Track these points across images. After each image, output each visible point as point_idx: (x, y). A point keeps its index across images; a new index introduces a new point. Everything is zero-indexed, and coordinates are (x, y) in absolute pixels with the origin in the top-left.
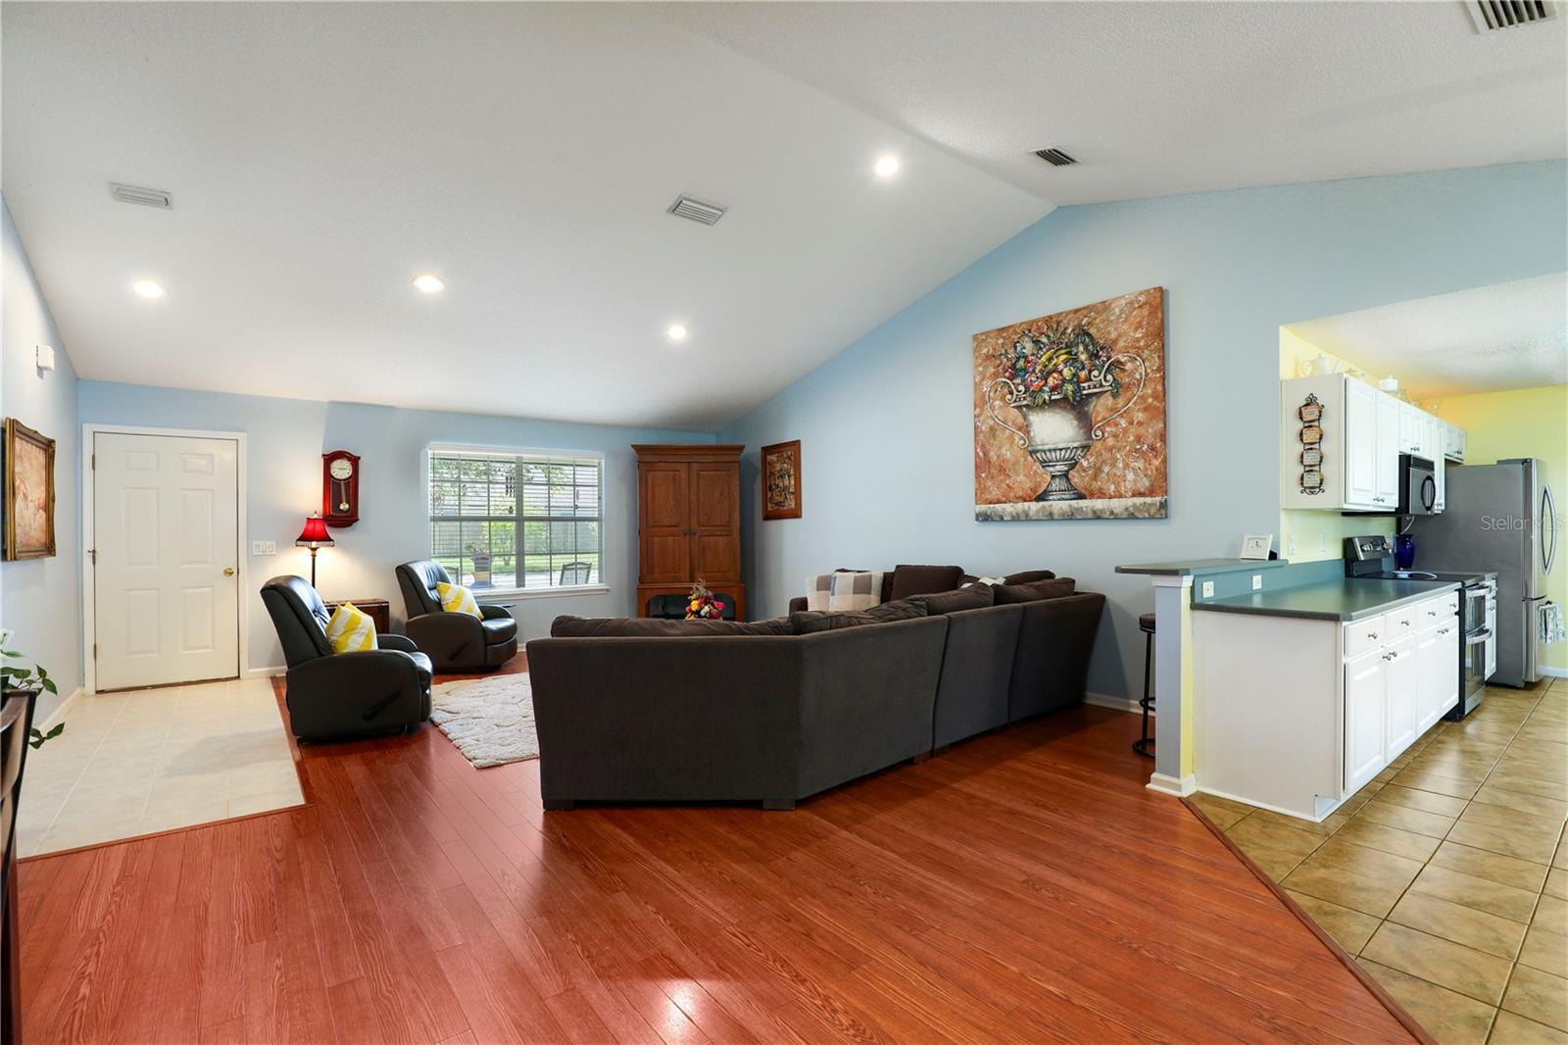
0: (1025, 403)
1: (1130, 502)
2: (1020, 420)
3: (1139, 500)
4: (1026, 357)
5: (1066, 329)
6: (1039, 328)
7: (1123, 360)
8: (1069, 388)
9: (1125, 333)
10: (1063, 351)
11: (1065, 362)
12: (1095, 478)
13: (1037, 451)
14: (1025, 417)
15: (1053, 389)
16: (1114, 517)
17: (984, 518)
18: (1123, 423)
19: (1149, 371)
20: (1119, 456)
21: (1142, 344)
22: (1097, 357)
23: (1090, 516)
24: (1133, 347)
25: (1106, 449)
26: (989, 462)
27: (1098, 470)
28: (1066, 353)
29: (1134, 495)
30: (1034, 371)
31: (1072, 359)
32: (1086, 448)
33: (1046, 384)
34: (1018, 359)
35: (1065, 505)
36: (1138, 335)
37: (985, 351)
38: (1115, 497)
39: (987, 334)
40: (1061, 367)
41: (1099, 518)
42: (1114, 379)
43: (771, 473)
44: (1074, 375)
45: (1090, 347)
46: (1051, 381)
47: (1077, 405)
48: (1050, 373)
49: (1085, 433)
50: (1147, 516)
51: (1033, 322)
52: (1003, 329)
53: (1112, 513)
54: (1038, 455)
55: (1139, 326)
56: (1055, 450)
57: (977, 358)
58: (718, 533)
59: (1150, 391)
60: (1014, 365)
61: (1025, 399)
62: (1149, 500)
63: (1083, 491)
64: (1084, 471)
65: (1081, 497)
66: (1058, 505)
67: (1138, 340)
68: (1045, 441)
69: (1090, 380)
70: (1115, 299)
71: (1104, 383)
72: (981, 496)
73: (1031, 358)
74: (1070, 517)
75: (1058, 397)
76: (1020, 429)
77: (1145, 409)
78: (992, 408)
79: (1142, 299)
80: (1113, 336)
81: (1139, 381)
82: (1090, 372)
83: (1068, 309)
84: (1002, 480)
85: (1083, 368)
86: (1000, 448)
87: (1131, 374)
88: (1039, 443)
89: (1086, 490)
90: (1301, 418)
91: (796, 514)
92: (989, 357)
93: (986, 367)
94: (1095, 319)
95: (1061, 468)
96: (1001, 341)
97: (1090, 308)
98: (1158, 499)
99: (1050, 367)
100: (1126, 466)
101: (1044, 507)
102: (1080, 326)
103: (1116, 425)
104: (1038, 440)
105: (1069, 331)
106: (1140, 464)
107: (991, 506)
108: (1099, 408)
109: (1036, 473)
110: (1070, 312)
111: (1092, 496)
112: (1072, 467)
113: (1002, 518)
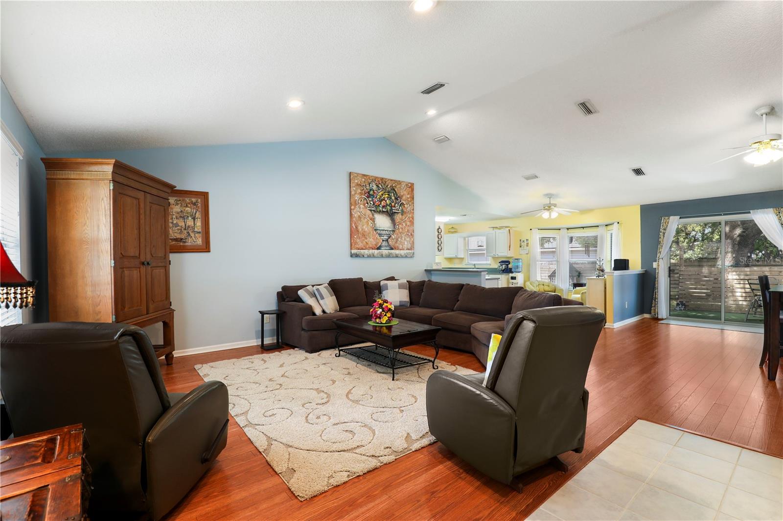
0: (373, 209)
2: (371, 216)
3: (408, 251)
4: (374, 191)
5: (388, 185)
6: (378, 181)
7: (405, 203)
8: (389, 208)
9: (404, 194)
10: (386, 193)
11: (388, 198)
12: (396, 242)
13: (378, 230)
14: (373, 215)
15: (383, 207)
17: (357, 256)
18: (404, 225)
19: (411, 209)
20: (403, 236)
21: (409, 200)
22: (397, 199)
23: (394, 256)
24: (407, 200)
25: (399, 232)
26: (358, 231)
27: (397, 240)
28: (388, 195)
29: (407, 250)
30: (376, 197)
31: (390, 198)
32: (393, 231)
33: (381, 204)
34: (371, 190)
35: (387, 252)
36: (408, 196)
37: (356, 181)
38: (402, 250)
39: (358, 174)
40: (386, 199)
41: (397, 257)
42: (402, 209)
44: (390, 204)
45: (395, 195)
46: (383, 203)
47: (391, 215)
48: (382, 200)
49: (393, 226)
50: (410, 256)
51: (376, 178)
52: (365, 175)
53: (401, 255)
55: (409, 193)
56: (384, 230)
57: (353, 183)
59: (411, 216)
60: (369, 193)
61: (373, 207)
62: (410, 251)
64: (393, 239)
65: (392, 249)
66: (385, 251)
67: (408, 198)
68: (380, 226)
69: (395, 207)
70: (402, 181)
71: (399, 209)
72: (352, 245)
73: (376, 192)
74: (389, 256)
75: (385, 210)
76: (371, 219)
77: (410, 221)
78: (360, 208)
79: (409, 185)
80: (402, 194)
81: (408, 212)
82: (395, 204)
83: (389, 178)
84: (363, 240)
85: (393, 202)
86: (363, 226)
87: (406, 209)
89: (393, 246)
90: (438, 232)
91: (206, 248)
92: (357, 185)
93: (357, 189)
94: (397, 186)
95: (386, 237)
96: (363, 180)
97: (395, 181)
98: (413, 251)
99: (382, 198)
100: (405, 239)
101: (380, 252)
102: (392, 186)
103: (402, 225)
104: (378, 225)
105: (389, 186)
106: (408, 239)
107: (359, 251)
108: (397, 218)
109: (377, 238)
111: (395, 249)
112: (389, 237)
113: (363, 256)
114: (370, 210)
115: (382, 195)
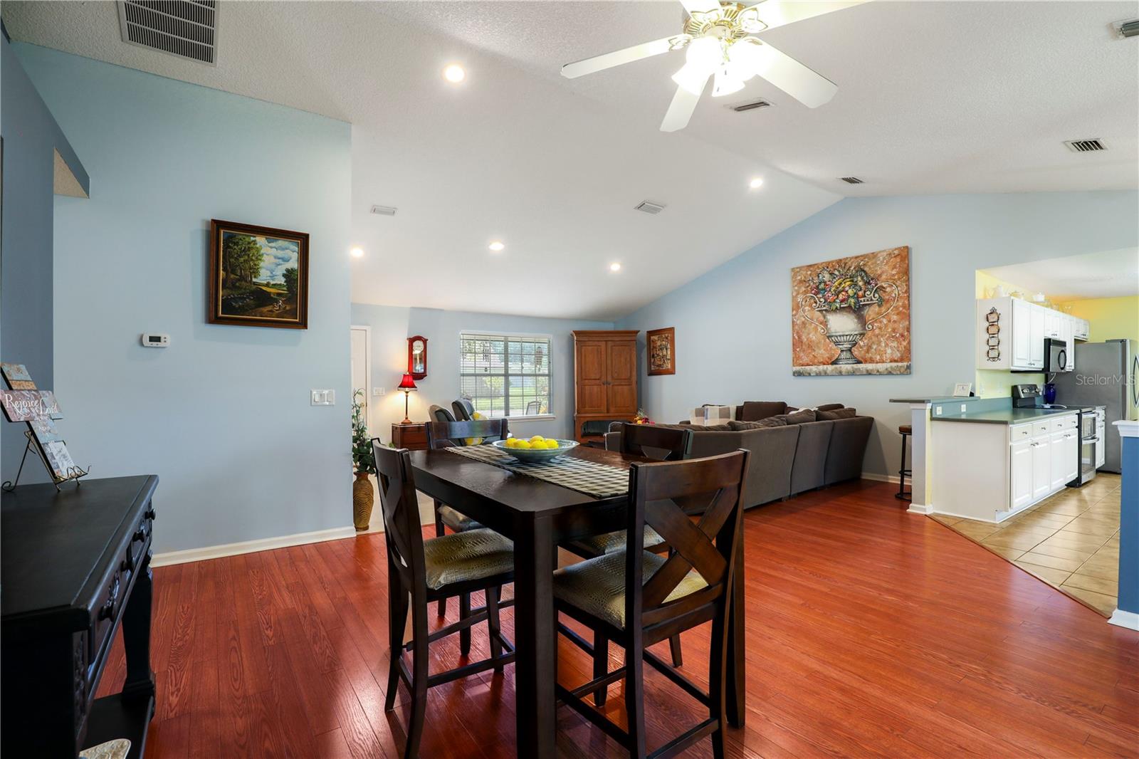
0: (825, 308)
1: (889, 365)
2: (822, 318)
3: (894, 364)
4: (825, 282)
5: (850, 267)
6: (833, 266)
7: (885, 286)
8: (852, 301)
9: (886, 271)
10: (848, 280)
11: (850, 286)
12: (868, 351)
13: (832, 336)
14: (824, 317)
15: (842, 301)
16: (880, 373)
17: (798, 374)
18: (885, 321)
19: (900, 292)
20: (882, 339)
21: (896, 277)
22: (869, 284)
23: (865, 373)
24: (891, 279)
25: (874, 335)
26: (802, 342)
27: (869, 348)
28: (850, 281)
29: (891, 362)
30: (830, 290)
31: (854, 284)
32: (861, 334)
33: (837, 298)
34: (820, 283)
35: (849, 367)
36: (894, 272)
37: (799, 278)
38: (880, 362)
39: (801, 268)
40: (847, 289)
41: (870, 374)
42: (880, 297)
43: (654, 347)
44: (855, 294)
45: (865, 278)
46: (841, 297)
47: (857, 310)
48: (840, 292)
49: (862, 326)
50: (899, 373)
51: (829, 263)
52: (811, 266)
53: (878, 371)
54: (833, 338)
55: (894, 267)
56: (843, 336)
57: (794, 282)
58: (623, 383)
59: (900, 304)
60: (817, 287)
61: (824, 306)
62: (900, 364)
63: (860, 359)
64: (861, 348)
65: (859, 362)
66: (845, 367)
67: (894, 275)
68: (838, 330)
69: (865, 296)
70: (880, 252)
71: (873, 298)
72: (796, 360)
73: (828, 283)
74: (852, 374)
75: (845, 306)
76: (821, 323)
77: (898, 314)
78: (804, 311)
79: (896, 252)
80: (879, 272)
81: (895, 298)
82: (865, 292)
83: (851, 256)
84: (810, 352)
85: (861, 290)
86: (809, 334)
87: (890, 294)
88: (833, 331)
89: (862, 358)
90: (988, 321)
91: (672, 372)
92: (801, 281)
93: (800, 288)
94: (868, 262)
95: (847, 346)
96: (809, 273)
97: (864, 256)
98: (905, 364)
99: (840, 288)
100: (887, 345)
101: (836, 368)
102: (859, 266)
103: (881, 322)
104: (833, 330)
105: (852, 268)
106: (895, 344)
107: (803, 367)
108: (870, 312)
109: (831, 349)
110: (852, 258)
111: (866, 362)
112: (854, 345)
113: (810, 374)
114: (820, 311)
115: (840, 284)
